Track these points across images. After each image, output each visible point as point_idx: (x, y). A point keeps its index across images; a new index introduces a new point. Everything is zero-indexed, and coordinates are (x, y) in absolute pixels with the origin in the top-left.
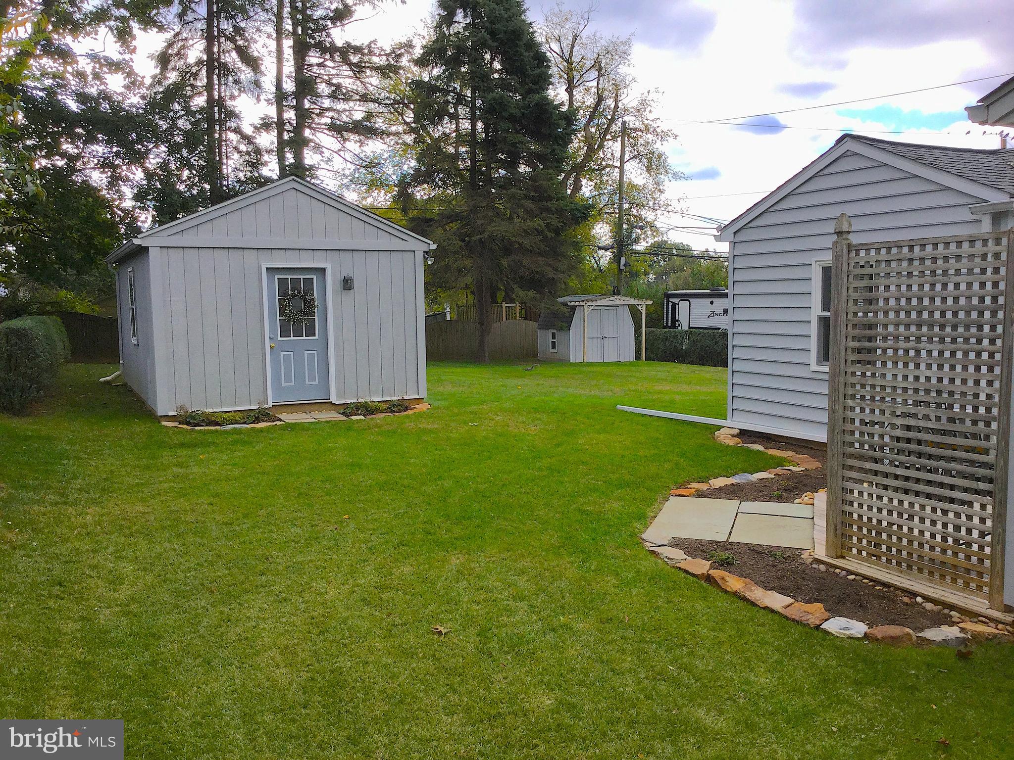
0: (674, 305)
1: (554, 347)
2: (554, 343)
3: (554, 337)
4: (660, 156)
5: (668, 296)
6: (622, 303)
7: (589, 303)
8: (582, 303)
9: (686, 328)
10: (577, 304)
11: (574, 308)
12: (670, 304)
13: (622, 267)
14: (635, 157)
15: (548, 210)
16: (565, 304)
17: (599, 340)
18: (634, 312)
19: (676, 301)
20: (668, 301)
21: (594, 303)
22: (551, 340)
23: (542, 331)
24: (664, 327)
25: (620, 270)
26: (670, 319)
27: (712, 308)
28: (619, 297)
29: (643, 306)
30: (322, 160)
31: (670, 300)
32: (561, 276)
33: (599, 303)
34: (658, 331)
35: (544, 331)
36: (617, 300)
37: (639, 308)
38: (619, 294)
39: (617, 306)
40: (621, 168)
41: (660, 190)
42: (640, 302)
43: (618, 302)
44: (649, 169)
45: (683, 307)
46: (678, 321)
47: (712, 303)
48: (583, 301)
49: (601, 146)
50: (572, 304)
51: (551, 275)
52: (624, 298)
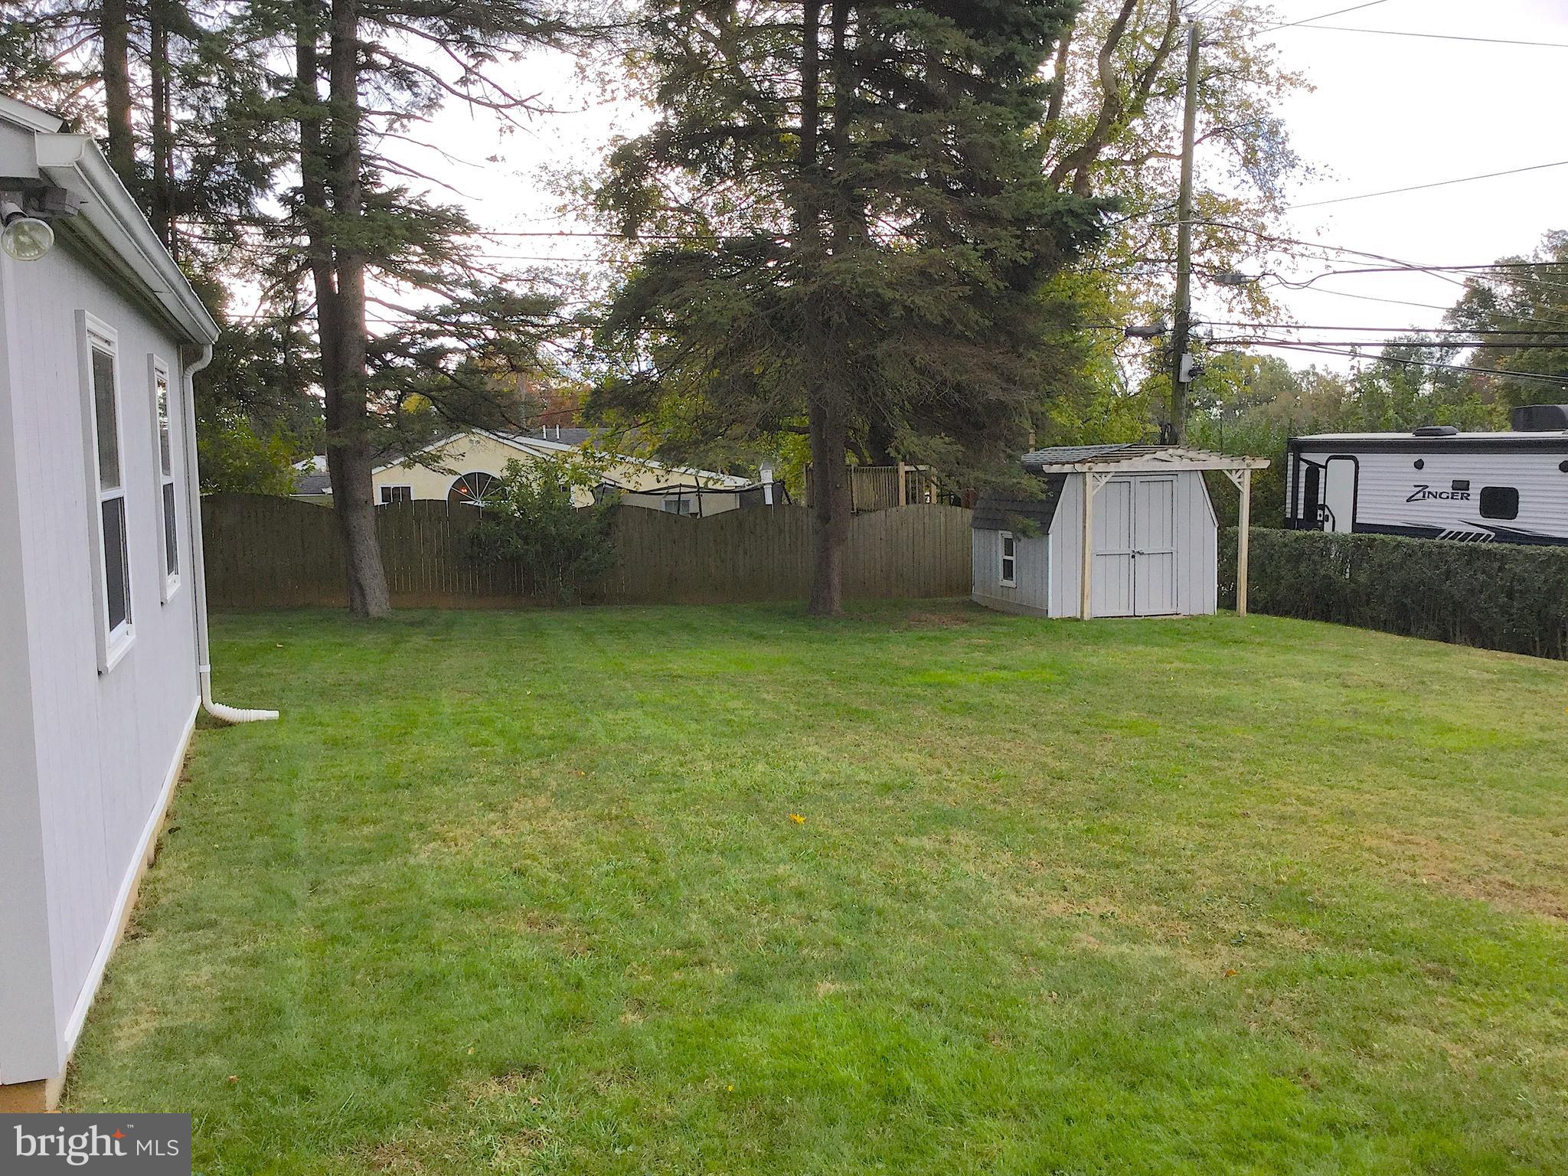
0: (1314, 470)
1: (1008, 572)
2: (1008, 565)
3: (1009, 551)
4: (1273, 132)
5: (1298, 448)
6: (1186, 465)
7: (1101, 467)
8: (1079, 467)
9: (1344, 527)
10: (1067, 468)
11: (1058, 480)
12: (1304, 467)
13: (1184, 378)
14: (1216, 132)
15: (993, 219)
16: (1035, 470)
17: (1125, 560)
18: (1219, 489)
19: (1319, 458)
20: (1297, 460)
21: (1113, 467)
22: (1001, 556)
23: (981, 533)
24: (1291, 523)
25: (1180, 387)
26: (1301, 502)
27: (1421, 477)
28: (1180, 452)
29: (1242, 474)
30: (413, 104)
31: (1304, 456)
32: (1023, 396)
33: (1125, 466)
34: (1276, 534)
35: (986, 532)
36: (1175, 459)
37: (1234, 478)
38: (1174, 441)
39: (1175, 473)
40: (1186, 157)
41: (1275, 209)
42: (1236, 464)
43: (1176, 465)
44: (1249, 161)
45: (1337, 477)
46: (1323, 507)
47: (1419, 465)
48: (1082, 462)
49: (1137, 109)
50: (1055, 469)
51: (993, 395)
52: (1192, 454)
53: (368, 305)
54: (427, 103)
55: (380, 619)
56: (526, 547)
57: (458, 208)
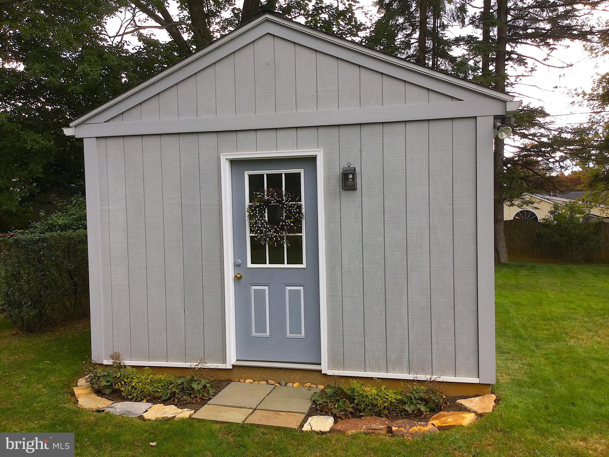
30: (525, 71)
53: (505, 147)
54: (531, 69)
55: (505, 264)
56: (561, 238)
57: (542, 108)
